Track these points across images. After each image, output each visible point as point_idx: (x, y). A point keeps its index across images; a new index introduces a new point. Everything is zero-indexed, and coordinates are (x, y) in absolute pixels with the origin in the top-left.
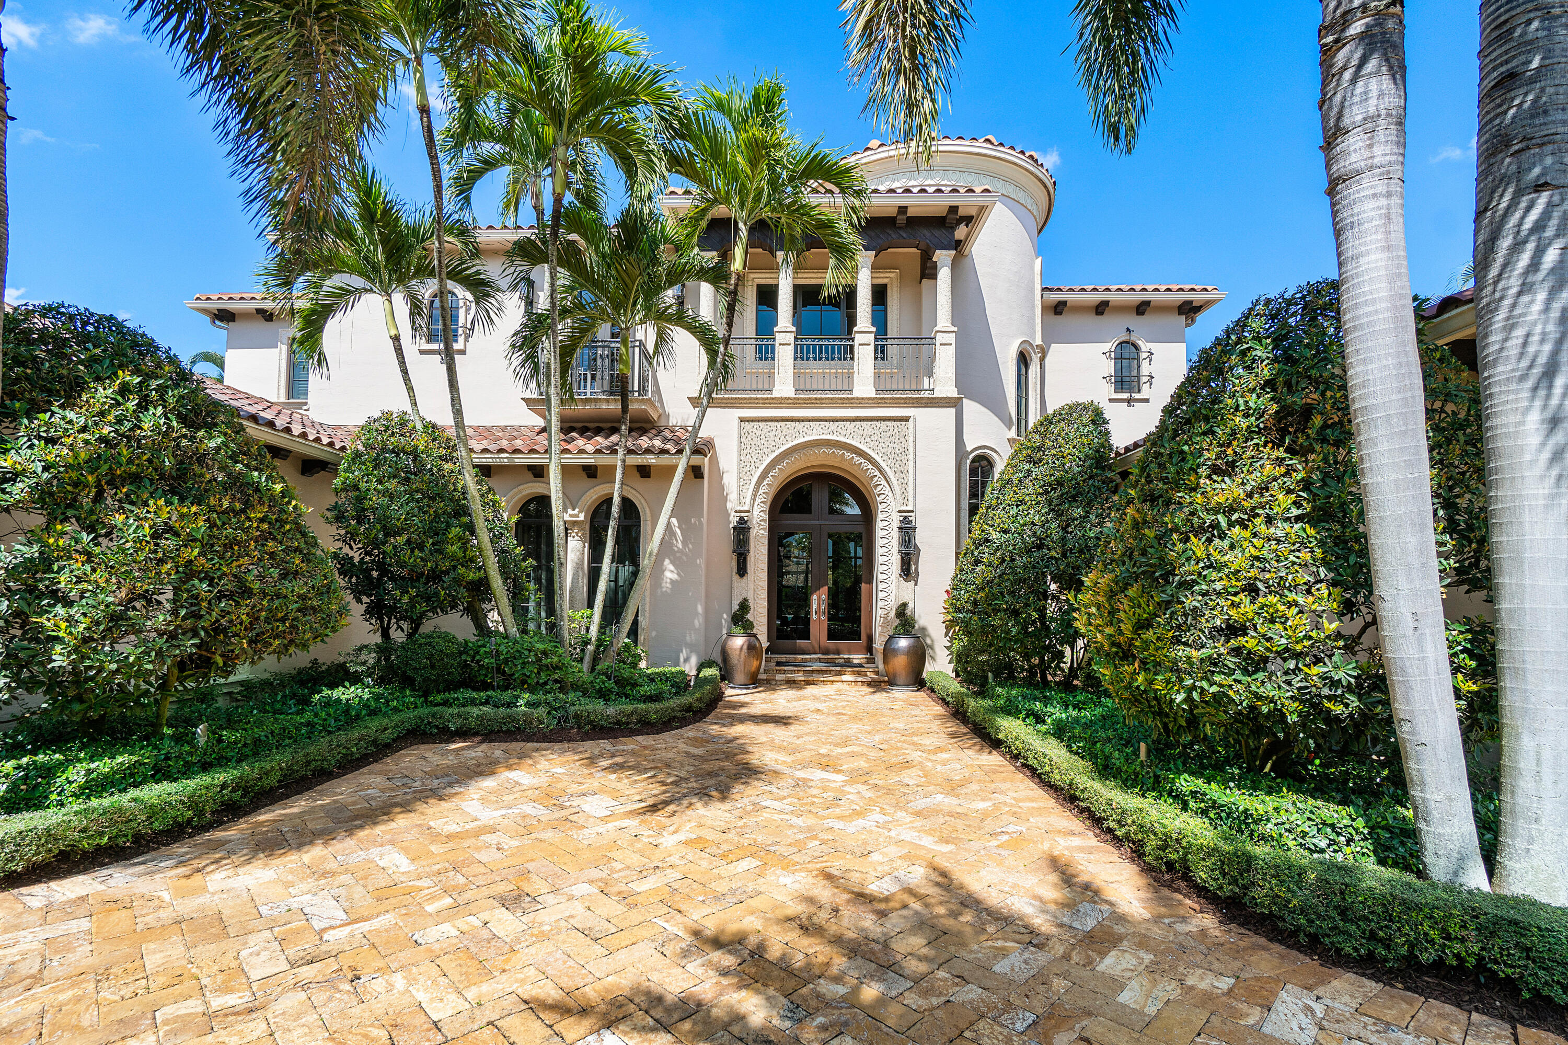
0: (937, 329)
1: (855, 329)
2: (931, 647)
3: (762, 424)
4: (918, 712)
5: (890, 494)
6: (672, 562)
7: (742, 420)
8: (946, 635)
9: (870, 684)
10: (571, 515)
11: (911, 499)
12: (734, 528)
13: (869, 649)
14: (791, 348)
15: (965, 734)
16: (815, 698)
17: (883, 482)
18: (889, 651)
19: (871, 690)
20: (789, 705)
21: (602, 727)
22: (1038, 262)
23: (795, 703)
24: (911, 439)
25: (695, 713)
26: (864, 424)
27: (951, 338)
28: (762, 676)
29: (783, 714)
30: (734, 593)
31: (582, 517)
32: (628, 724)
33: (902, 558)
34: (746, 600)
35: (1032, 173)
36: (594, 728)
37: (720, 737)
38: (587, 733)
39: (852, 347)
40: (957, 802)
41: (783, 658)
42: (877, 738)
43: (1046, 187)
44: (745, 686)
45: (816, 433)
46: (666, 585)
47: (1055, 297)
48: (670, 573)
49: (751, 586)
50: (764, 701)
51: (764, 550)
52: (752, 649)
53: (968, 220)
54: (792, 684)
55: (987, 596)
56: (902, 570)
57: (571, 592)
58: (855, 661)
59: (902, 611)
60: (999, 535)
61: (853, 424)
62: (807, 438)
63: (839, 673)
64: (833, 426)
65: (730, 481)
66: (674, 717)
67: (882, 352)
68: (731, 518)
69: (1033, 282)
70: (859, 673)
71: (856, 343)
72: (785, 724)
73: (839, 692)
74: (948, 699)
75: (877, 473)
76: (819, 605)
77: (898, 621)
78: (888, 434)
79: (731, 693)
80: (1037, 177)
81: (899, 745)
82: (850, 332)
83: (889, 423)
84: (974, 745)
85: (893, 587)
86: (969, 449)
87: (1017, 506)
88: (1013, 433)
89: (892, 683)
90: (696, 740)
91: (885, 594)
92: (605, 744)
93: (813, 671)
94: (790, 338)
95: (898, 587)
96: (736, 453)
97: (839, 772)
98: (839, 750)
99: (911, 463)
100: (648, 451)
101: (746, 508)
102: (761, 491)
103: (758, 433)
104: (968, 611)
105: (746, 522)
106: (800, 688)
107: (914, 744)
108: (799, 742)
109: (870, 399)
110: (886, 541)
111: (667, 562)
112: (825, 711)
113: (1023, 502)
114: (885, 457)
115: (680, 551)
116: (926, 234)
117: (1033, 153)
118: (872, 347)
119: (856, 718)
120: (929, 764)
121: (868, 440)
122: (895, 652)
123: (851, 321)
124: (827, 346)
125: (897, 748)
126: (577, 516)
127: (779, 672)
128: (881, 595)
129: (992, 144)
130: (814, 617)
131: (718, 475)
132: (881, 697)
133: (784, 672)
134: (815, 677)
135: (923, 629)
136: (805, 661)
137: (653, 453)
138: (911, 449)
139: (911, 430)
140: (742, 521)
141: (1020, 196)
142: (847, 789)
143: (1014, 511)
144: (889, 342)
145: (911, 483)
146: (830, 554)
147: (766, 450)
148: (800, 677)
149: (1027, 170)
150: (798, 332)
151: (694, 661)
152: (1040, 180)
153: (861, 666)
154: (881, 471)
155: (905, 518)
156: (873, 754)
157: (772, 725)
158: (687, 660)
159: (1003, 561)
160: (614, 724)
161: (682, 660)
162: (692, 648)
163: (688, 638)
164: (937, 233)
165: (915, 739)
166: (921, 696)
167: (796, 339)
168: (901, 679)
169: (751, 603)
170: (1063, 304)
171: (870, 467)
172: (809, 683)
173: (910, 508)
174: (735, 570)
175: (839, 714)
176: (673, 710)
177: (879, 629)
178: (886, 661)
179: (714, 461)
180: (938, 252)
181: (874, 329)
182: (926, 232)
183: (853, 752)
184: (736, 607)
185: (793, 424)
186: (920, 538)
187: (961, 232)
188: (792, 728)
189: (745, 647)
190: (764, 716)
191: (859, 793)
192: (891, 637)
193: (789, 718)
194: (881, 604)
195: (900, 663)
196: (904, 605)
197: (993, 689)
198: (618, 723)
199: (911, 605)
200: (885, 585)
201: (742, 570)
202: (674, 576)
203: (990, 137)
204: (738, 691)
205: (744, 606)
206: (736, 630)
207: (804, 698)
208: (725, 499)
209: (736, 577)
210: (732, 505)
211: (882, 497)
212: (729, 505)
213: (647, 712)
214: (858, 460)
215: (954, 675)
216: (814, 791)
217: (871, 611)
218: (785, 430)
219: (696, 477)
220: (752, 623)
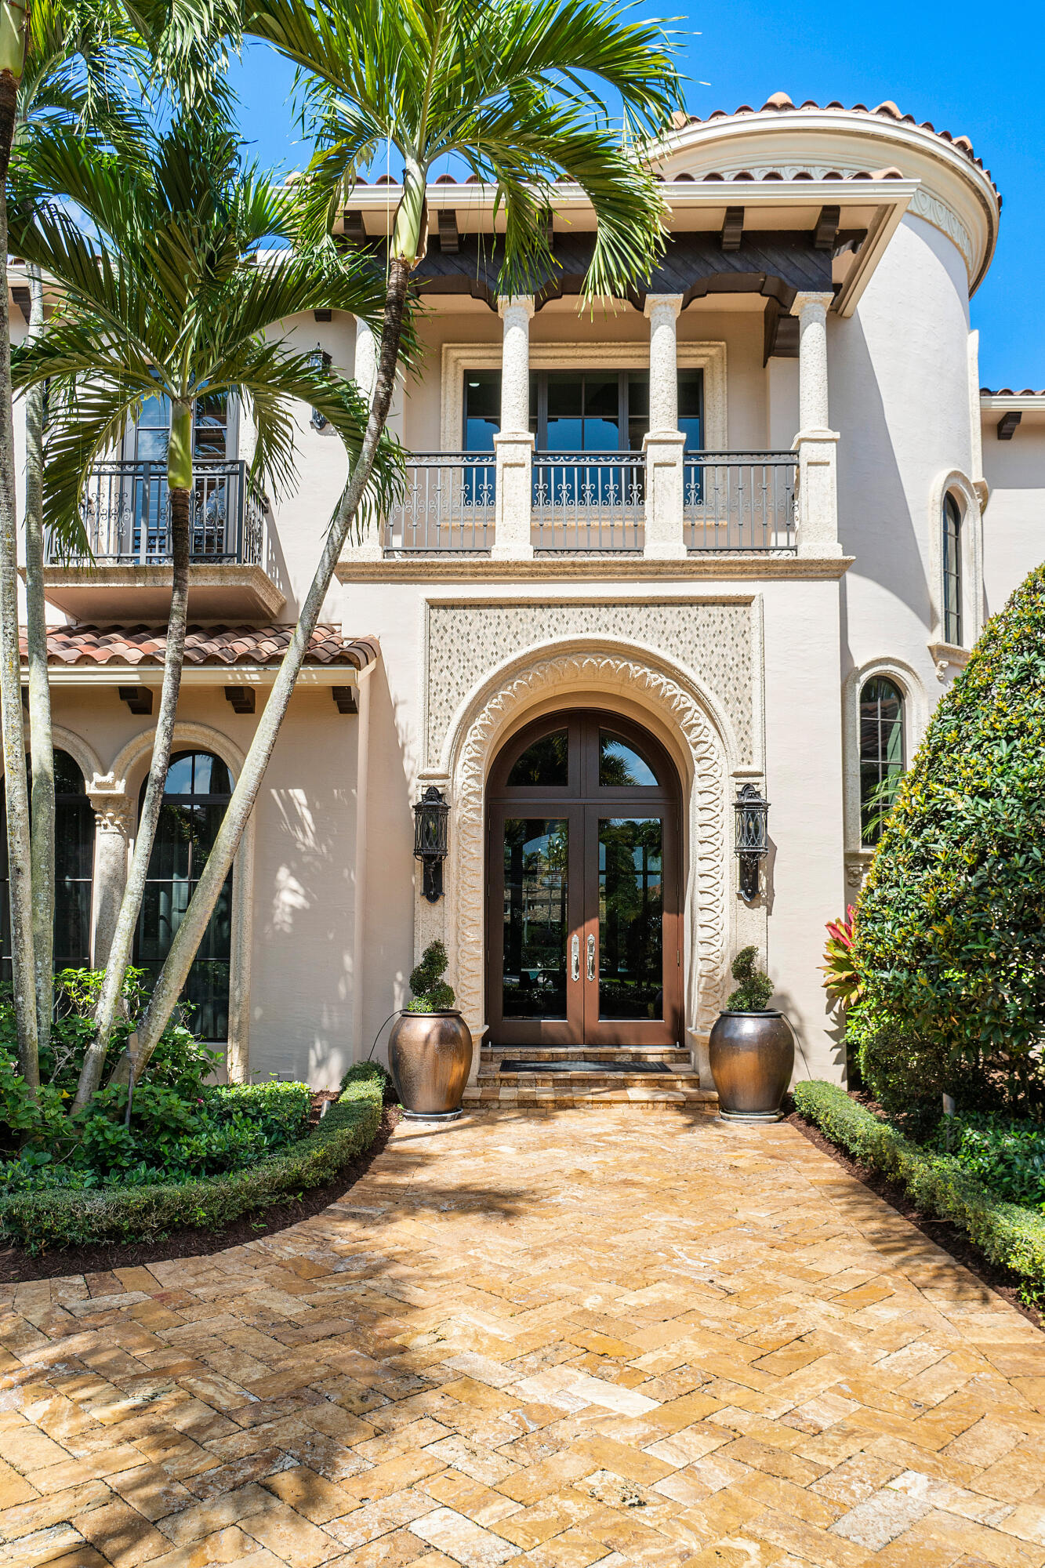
0: (801, 434)
1: (647, 436)
2: (800, 1033)
3: (471, 613)
4: (789, 1177)
5: (717, 742)
6: (293, 874)
7: (434, 605)
8: (829, 1009)
9: (682, 1107)
10: (99, 785)
11: (757, 752)
12: (417, 808)
13: (678, 1034)
14: (527, 472)
15: (909, 1239)
16: (576, 1142)
17: (704, 720)
18: (720, 1043)
19: (684, 1120)
20: (521, 1160)
21: (73, 1245)
22: (974, 337)
23: (533, 1156)
24: (756, 639)
25: (309, 1193)
26: (666, 611)
27: (829, 452)
28: (473, 1093)
29: (504, 1186)
30: (419, 933)
31: (120, 788)
32: (140, 1232)
33: (743, 864)
34: (438, 946)
35: (963, 176)
36: (54, 1246)
37: (354, 1255)
38: (37, 1259)
39: (641, 470)
40: (972, 1509)
41: (515, 1053)
42: (716, 1255)
43: (985, 206)
44: (437, 1115)
45: (574, 628)
46: (282, 916)
47: (1002, 405)
48: (290, 894)
49: (451, 918)
50: (472, 1152)
51: (476, 850)
52: (452, 1041)
53: (857, 238)
54: (529, 1107)
55: (949, 934)
56: (743, 886)
57: (99, 932)
58: (651, 1059)
59: (744, 966)
60: (970, 803)
61: (645, 611)
62: (557, 639)
63: (623, 1085)
64: (606, 615)
65: (410, 719)
66: (258, 1208)
67: (699, 479)
68: (411, 790)
69: (965, 372)
70: (660, 1084)
71: (649, 463)
72: (508, 1214)
73: (625, 1127)
74: (856, 1148)
75: (691, 702)
76: (583, 953)
77: (736, 985)
78: (712, 630)
79: (408, 1133)
80: (971, 184)
81: (769, 1276)
82: (636, 442)
83: (713, 610)
84: (939, 1276)
85: (725, 918)
86: (859, 663)
87: (1009, 740)
88: (937, 637)
89: (727, 1105)
90: (295, 1267)
91: (709, 932)
92: (71, 1289)
93: (570, 1082)
94: (525, 453)
95: (735, 918)
96: (420, 668)
97: (633, 1378)
98: (632, 1299)
99: (756, 685)
100: (246, 659)
101: (440, 770)
102: (469, 739)
103: (464, 629)
104: (903, 965)
105: (440, 796)
106: (545, 1117)
107: (803, 1274)
108: (535, 1270)
109: (676, 564)
110: (709, 831)
111: (283, 874)
112: (596, 1175)
113: (1022, 730)
114: (707, 673)
115: (310, 852)
116: (778, 264)
117: (965, 139)
118: (679, 470)
119: (664, 1196)
120: (855, 1345)
121: (674, 640)
122: (734, 1044)
123: (639, 423)
124: (594, 468)
125: (768, 1290)
126: (111, 786)
127: (506, 1082)
128: (701, 934)
129: (893, 116)
130: (574, 975)
131: (385, 708)
132: (704, 1135)
133: (516, 1083)
134: (577, 1093)
135: (784, 998)
136: (556, 1058)
137: (255, 662)
138: (756, 658)
139: (755, 622)
140: (433, 794)
141: (941, 217)
142: (660, 1453)
143: (1002, 751)
144: (710, 460)
145: (756, 721)
146: (603, 867)
147: (478, 662)
148: (545, 1094)
149: (954, 169)
150: (540, 443)
151: (336, 1065)
152: (977, 191)
153: (662, 1068)
154: (700, 699)
155: (748, 786)
156: (713, 1311)
157: (476, 1218)
158: (322, 1063)
159: (983, 857)
160: (101, 1234)
161: (313, 1062)
162: (333, 1040)
163: (325, 1021)
164: (799, 260)
165: (802, 1256)
166: (787, 1132)
167: (535, 455)
168: (746, 1099)
169: (450, 952)
170: (1014, 417)
171: (679, 691)
172: (561, 1105)
173: (755, 767)
174: (420, 888)
175: (627, 1183)
176: (253, 1193)
177: (697, 999)
178: (714, 1059)
179: (378, 679)
180: (799, 294)
181: (683, 436)
182: (779, 261)
183: (664, 1304)
184: (420, 960)
185: (531, 612)
186: (776, 827)
187: (842, 262)
188: (523, 1224)
189: (434, 1038)
190: (463, 1190)
191: (690, 1470)
192: (725, 1016)
193: (517, 1195)
194: (701, 951)
195: (744, 1066)
196: (749, 954)
197: (957, 1132)
198: (115, 1233)
199: (761, 952)
200: (708, 915)
201: (433, 889)
202: (298, 901)
203: (890, 104)
204: (421, 1127)
205: (435, 958)
206: (420, 1004)
207: (553, 1141)
208: (400, 753)
209: (421, 902)
210: (415, 763)
211: (702, 748)
212: (407, 765)
213: (187, 1204)
214: (655, 678)
215: (845, 1085)
216: (570, 1466)
217: (680, 965)
218: (515, 623)
219: (342, 711)
220: (450, 990)
